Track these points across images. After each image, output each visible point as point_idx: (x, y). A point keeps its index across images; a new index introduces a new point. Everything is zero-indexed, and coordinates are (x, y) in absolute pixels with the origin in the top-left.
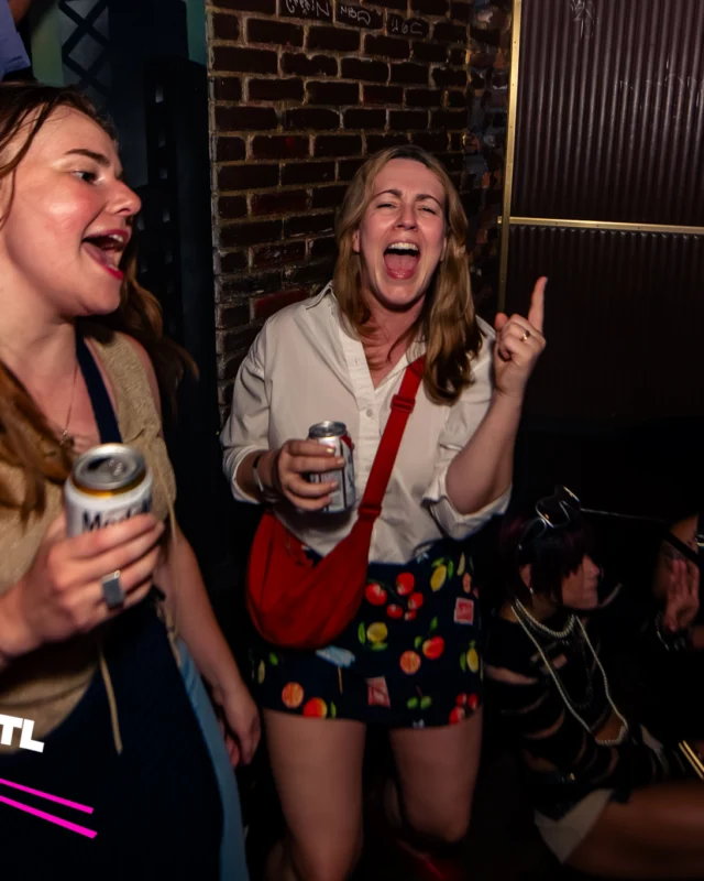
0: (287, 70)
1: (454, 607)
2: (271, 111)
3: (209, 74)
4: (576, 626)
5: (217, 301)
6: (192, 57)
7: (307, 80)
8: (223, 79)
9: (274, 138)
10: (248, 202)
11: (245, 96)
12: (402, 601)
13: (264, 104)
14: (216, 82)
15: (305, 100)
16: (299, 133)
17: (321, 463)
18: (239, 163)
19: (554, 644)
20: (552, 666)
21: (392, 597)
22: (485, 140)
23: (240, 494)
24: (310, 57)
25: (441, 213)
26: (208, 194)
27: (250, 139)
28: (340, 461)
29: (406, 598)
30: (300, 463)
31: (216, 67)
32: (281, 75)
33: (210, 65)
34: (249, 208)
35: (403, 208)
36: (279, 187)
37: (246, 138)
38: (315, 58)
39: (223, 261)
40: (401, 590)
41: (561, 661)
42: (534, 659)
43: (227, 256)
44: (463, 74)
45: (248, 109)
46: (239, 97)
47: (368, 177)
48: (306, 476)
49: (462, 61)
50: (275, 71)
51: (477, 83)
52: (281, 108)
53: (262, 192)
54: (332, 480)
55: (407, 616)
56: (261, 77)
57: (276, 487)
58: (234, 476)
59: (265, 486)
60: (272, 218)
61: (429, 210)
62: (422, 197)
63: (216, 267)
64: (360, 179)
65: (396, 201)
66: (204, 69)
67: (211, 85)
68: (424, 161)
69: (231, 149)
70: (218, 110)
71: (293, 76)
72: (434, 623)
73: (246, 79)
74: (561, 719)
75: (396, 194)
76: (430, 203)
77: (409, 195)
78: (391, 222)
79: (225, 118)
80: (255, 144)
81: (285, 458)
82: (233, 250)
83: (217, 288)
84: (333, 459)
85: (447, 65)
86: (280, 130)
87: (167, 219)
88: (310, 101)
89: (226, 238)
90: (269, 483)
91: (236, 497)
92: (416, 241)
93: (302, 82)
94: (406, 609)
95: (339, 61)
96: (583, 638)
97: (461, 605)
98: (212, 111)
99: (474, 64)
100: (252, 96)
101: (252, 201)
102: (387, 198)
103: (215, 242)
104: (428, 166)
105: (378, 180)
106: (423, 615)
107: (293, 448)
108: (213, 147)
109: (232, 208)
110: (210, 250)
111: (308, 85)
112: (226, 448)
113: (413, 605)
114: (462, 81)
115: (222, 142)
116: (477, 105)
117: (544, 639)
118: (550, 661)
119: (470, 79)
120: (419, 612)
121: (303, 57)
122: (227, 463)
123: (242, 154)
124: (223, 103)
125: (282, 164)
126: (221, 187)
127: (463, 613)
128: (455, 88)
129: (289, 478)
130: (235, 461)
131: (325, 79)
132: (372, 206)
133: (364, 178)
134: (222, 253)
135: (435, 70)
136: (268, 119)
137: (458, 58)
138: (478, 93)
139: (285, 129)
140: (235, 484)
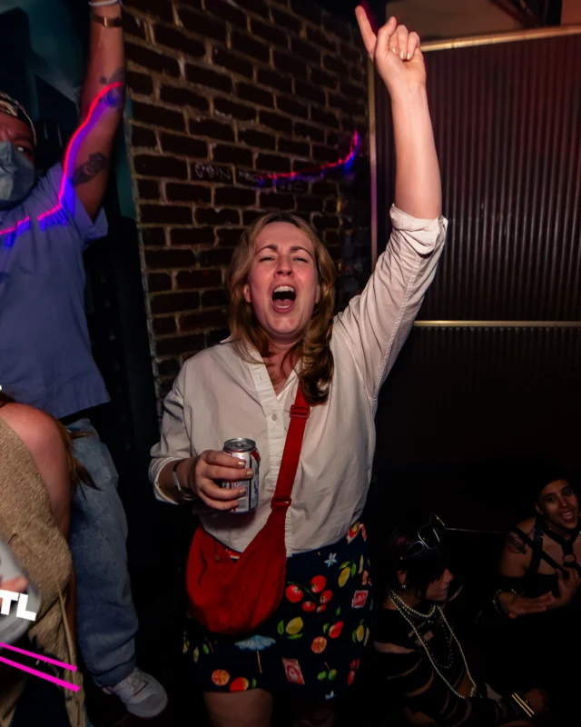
0: (200, 220)
1: (353, 597)
2: (189, 252)
3: (138, 226)
4: (437, 610)
5: (157, 396)
6: (123, 213)
7: (216, 228)
8: (148, 229)
9: (193, 272)
10: (177, 321)
11: (168, 242)
12: (315, 598)
13: (184, 247)
14: (144, 231)
15: (216, 243)
16: (212, 268)
17: (233, 473)
18: (168, 292)
19: (423, 624)
20: (423, 640)
21: (307, 596)
22: (356, 266)
23: (161, 495)
24: (218, 210)
25: (311, 262)
26: (145, 317)
27: (175, 273)
28: (249, 473)
29: (318, 595)
30: (215, 471)
31: (143, 220)
32: (196, 225)
33: (138, 219)
34: (178, 325)
35: (280, 258)
36: (200, 309)
37: (171, 273)
38: (221, 211)
39: (160, 367)
40: (314, 590)
41: (429, 636)
42: (410, 635)
43: (162, 363)
44: (336, 219)
45: (170, 252)
46: (163, 242)
47: (251, 237)
48: (219, 482)
49: (335, 209)
50: (191, 222)
51: (347, 226)
52: (197, 250)
53: (188, 313)
54: (240, 488)
55: (319, 609)
56: (180, 226)
57: (191, 489)
58: (156, 480)
59: (182, 487)
60: (197, 332)
61: (302, 260)
62: (295, 249)
63: (155, 372)
64: (244, 241)
65: (275, 255)
66: (133, 222)
67: (141, 235)
68: (294, 222)
69: (160, 282)
70: (146, 252)
71: (205, 225)
72: (338, 611)
73: (168, 229)
74: (432, 679)
75: (273, 248)
76: (302, 254)
77: (284, 249)
78: (272, 272)
79: (153, 259)
80: (178, 277)
81: (202, 465)
82: (167, 358)
83: (157, 387)
84: (243, 470)
85: (323, 213)
86: (198, 266)
87: (112, 337)
88: (220, 243)
89: (161, 349)
90: (186, 485)
91: (158, 497)
92: (293, 285)
93: (212, 230)
94: (318, 604)
95: (240, 212)
96: (442, 620)
97: (358, 595)
98: (142, 254)
99: (343, 211)
100: (174, 241)
101: (180, 319)
102: (267, 253)
103: (153, 353)
104: (298, 226)
105: (258, 240)
106: (331, 606)
107: (210, 458)
108: (145, 282)
109: (164, 326)
110: (150, 359)
111: (218, 232)
112: (152, 458)
113: (324, 600)
114: (336, 225)
115: (152, 278)
116: (348, 241)
117: (417, 621)
118: (421, 636)
119: (341, 222)
120: (327, 604)
121: (212, 211)
122: (151, 470)
123: (169, 286)
124: (150, 248)
125: (201, 291)
126: (154, 311)
127: (358, 600)
128: (329, 230)
129: (204, 482)
130: (157, 468)
131: (230, 227)
132: (255, 262)
133: (247, 239)
134: (158, 360)
135: (315, 217)
136: (187, 258)
137: (332, 207)
138: (348, 232)
139: (202, 266)
140: (157, 487)
